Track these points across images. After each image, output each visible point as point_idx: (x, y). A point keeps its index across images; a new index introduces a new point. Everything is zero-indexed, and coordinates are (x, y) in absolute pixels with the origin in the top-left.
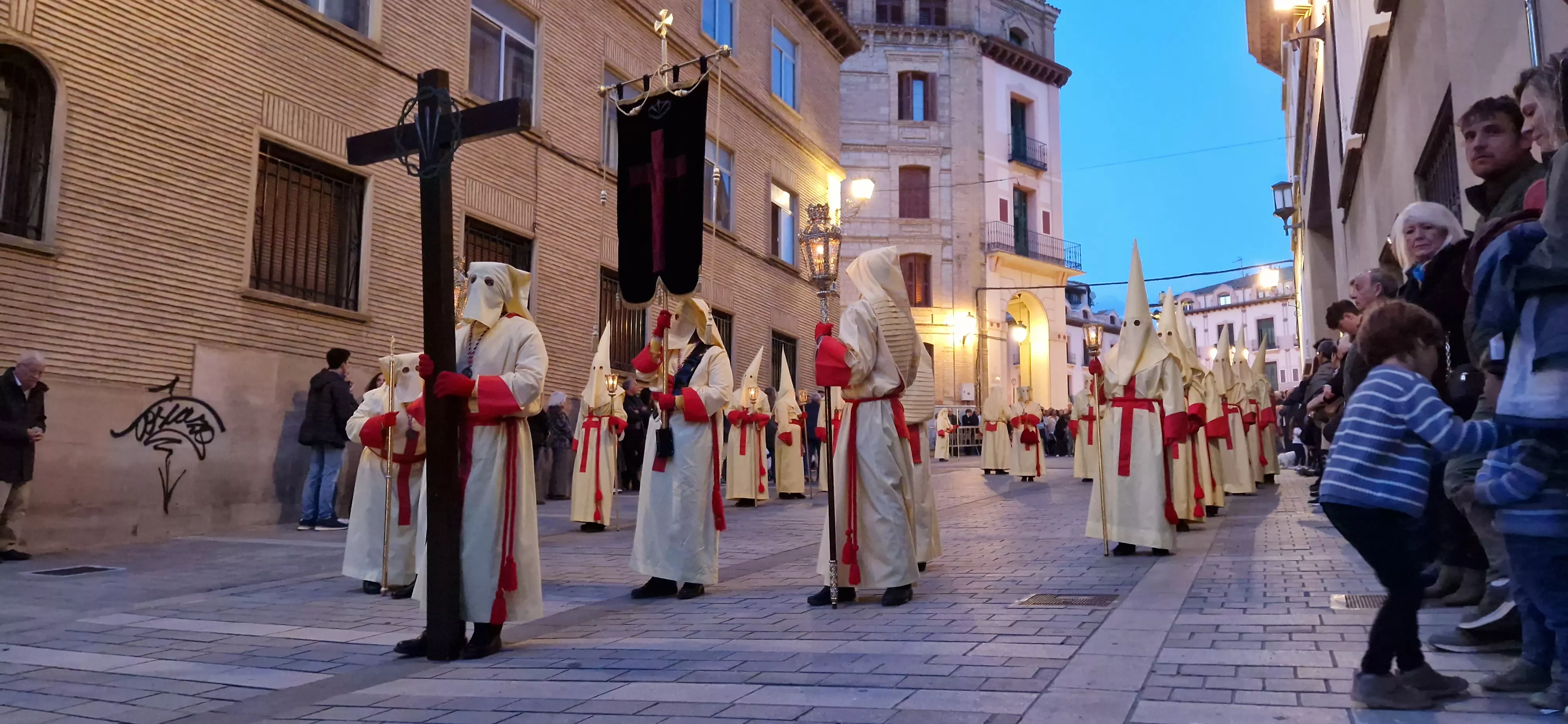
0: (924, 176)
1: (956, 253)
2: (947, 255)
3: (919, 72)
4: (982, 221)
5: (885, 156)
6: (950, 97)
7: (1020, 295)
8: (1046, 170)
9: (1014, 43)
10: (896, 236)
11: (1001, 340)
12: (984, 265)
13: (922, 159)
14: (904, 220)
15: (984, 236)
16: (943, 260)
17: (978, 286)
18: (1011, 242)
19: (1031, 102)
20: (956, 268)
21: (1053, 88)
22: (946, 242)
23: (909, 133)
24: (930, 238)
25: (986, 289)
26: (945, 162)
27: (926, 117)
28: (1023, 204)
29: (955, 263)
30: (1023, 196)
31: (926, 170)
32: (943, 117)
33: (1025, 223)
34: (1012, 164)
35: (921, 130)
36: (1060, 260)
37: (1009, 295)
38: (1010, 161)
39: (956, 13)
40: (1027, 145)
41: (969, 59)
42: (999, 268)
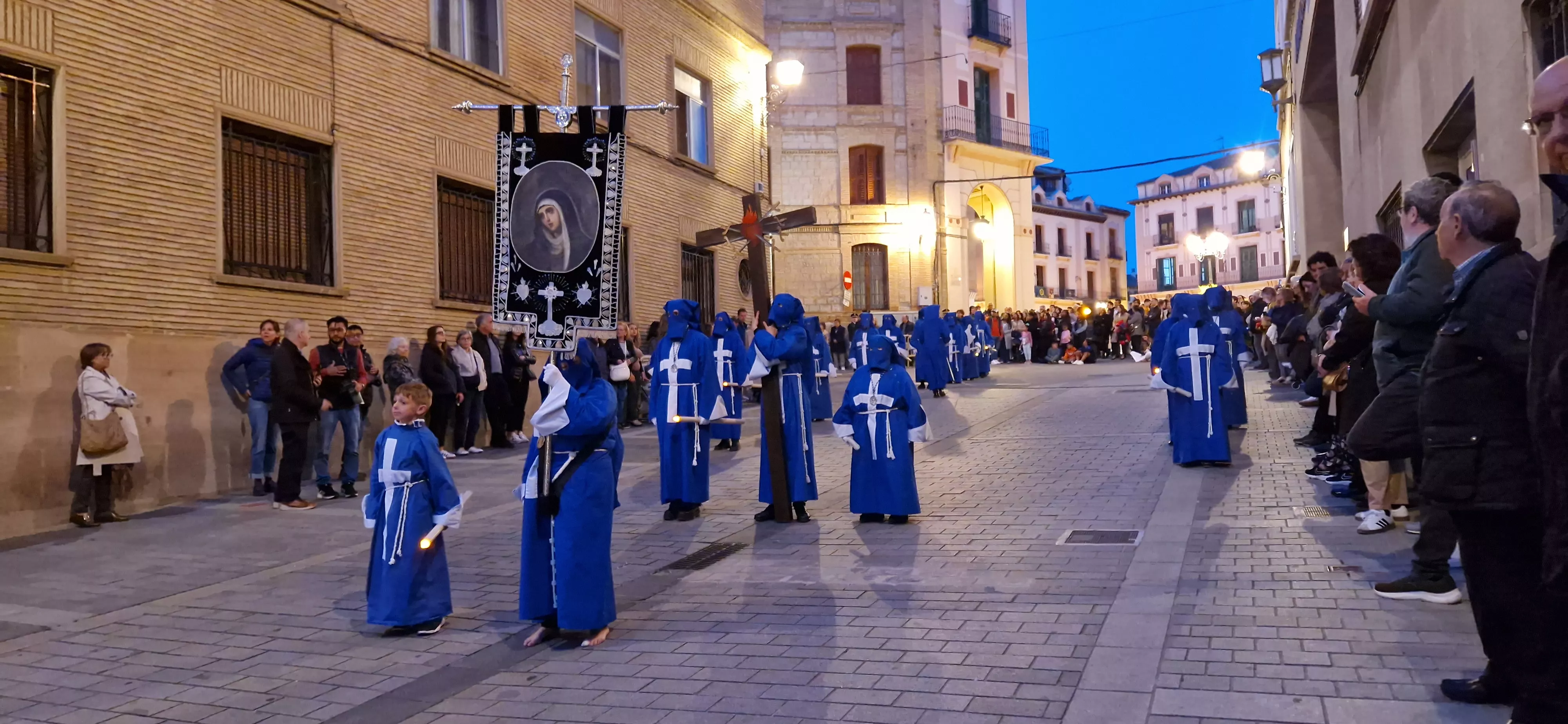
0: (874, 57)
1: (910, 143)
2: (901, 145)
5: (831, 35)
7: (982, 187)
8: (1010, 46)
10: (845, 125)
11: (962, 237)
12: (941, 155)
13: (871, 37)
14: (853, 108)
15: (942, 124)
16: (897, 151)
17: (936, 179)
18: (972, 128)
20: (910, 160)
22: (899, 131)
23: (856, 8)
24: (882, 125)
25: (943, 182)
26: (896, 40)
28: (985, 85)
29: (909, 153)
30: (985, 75)
31: (876, 50)
33: (988, 107)
34: (972, 40)
35: (870, 4)
36: (1026, 148)
37: (969, 188)
38: (969, 37)
40: (990, 18)
42: (958, 158)
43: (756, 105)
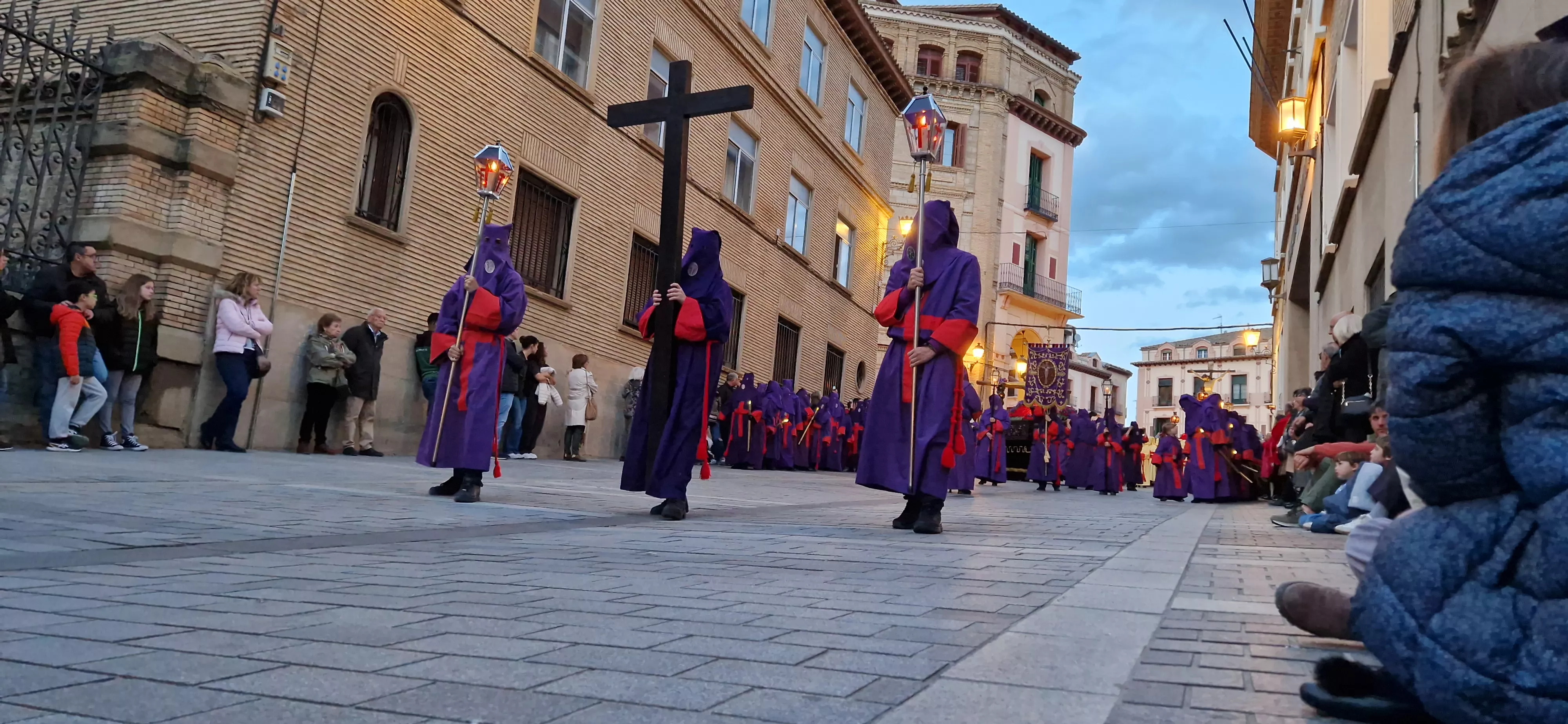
3: (952, 123)
4: (997, 261)
6: (977, 147)
7: (1023, 332)
8: (1057, 221)
9: (1037, 103)
11: (1005, 371)
12: (995, 301)
15: (997, 276)
17: (988, 321)
18: (1020, 283)
19: (1048, 158)
21: (1068, 147)
23: (938, 177)
25: (995, 324)
26: (969, 206)
27: (954, 163)
28: (1034, 249)
30: (1034, 241)
32: (969, 165)
33: (1034, 266)
34: (1027, 213)
35: (949, 174)
36: (1062, 304)
37: (1014, 330)
38: (1025, 210)
39: (989, 72)
40: (1042, 196)
41: (997, 114)
42: (1007, 305)
43: (880, 248)
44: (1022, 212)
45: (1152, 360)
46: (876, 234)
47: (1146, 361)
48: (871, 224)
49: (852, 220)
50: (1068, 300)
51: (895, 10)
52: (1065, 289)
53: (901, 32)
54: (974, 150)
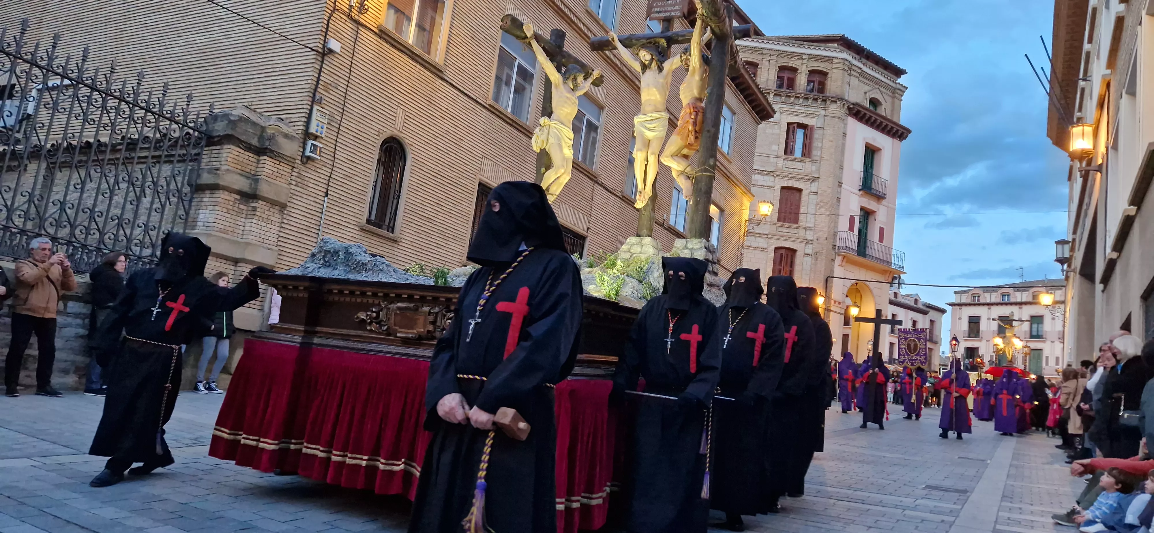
0: (798, 195)
1: (815, 250)
2: (809, 251)
3: (802, 123)
4: (836, 230)
5: (772, 179)
6: (822, 142)
7: (856, 284)
8: (885, 198)
9: (871, 108)
10: (774, 235)
11: (840, 314)
12: (833, 260)
13: (798, 182)
14: (781, 223)
15: (836, 241)
16: (805, 254)
17: (828, 275)
18: (855, 246)
19: (879, 150)
20: (813, 261)
21: (896, 141)
22: (808, 242)
23: (790, 164)
24: (798, 237)
25: (834, 277)
26: (814, 187)
27: (804, 154)
28: (866, 220)
29: (813, 257)
30: (867, 214)
32: (815, 156)
33: (866, 234)
34: (861, 192)
35: (799, 163)
36: (889, 263)
37: (849, 283)
38: (860, 190)
39: (833, 86)
40: (874, 179)
41: (839, 118)
42: (844, 263)
43: (743, 224)
44: (857, 192)
45: (964, 301)
46: (740, 214)
47: (959, 302)
48: (736, 206)
49: (722, 204)
50: (894, 259)
51: (760, 41)
52: (891, 251)
53: (764, 57)
54: (820, 145)
